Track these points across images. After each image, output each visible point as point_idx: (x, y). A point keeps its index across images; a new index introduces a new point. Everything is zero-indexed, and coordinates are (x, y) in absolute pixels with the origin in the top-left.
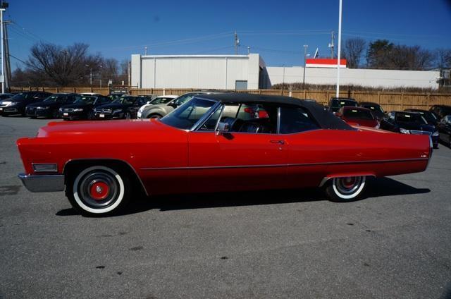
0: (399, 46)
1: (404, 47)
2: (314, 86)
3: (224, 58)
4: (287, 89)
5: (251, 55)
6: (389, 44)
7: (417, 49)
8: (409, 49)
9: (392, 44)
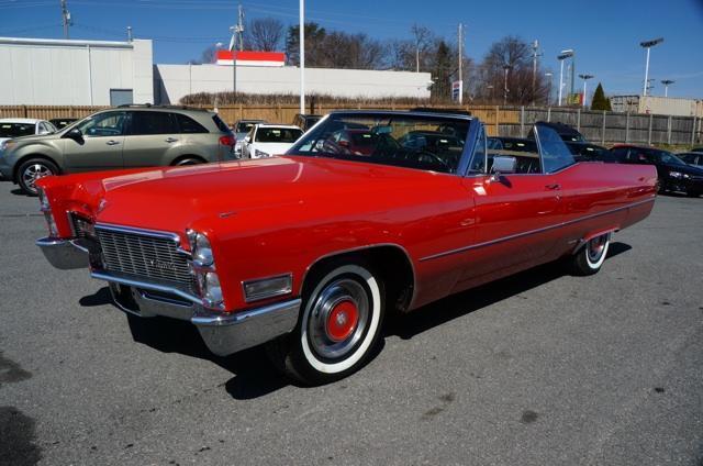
0: (335, 33)
1: (342, 35)
2: (254, 97)
3: (85, 46)
4: (208, 102)
5: (136, 43)
6: (319, 28)
7: (362, 38)
8: (349, 38)
9: (323, 30)
